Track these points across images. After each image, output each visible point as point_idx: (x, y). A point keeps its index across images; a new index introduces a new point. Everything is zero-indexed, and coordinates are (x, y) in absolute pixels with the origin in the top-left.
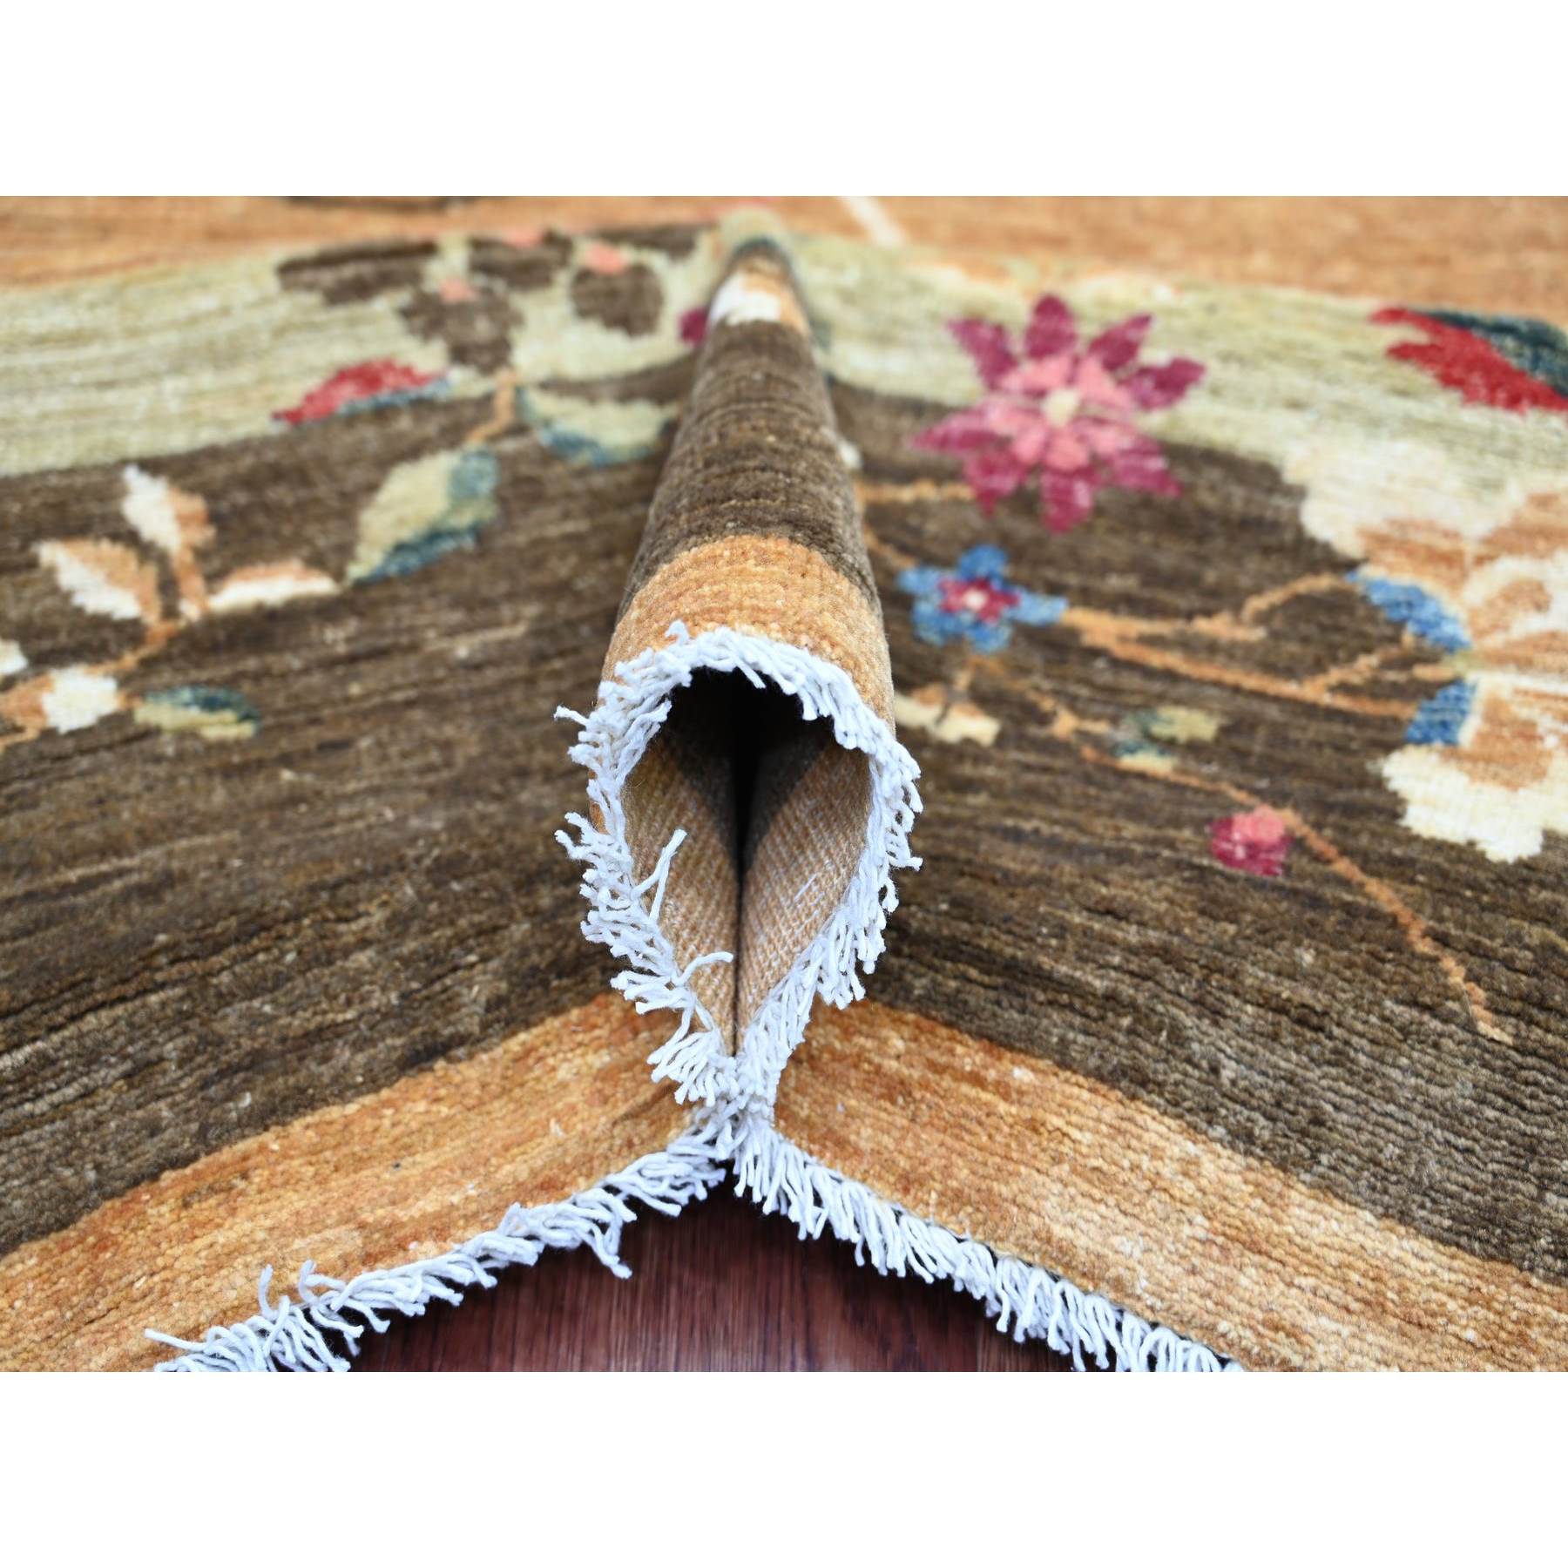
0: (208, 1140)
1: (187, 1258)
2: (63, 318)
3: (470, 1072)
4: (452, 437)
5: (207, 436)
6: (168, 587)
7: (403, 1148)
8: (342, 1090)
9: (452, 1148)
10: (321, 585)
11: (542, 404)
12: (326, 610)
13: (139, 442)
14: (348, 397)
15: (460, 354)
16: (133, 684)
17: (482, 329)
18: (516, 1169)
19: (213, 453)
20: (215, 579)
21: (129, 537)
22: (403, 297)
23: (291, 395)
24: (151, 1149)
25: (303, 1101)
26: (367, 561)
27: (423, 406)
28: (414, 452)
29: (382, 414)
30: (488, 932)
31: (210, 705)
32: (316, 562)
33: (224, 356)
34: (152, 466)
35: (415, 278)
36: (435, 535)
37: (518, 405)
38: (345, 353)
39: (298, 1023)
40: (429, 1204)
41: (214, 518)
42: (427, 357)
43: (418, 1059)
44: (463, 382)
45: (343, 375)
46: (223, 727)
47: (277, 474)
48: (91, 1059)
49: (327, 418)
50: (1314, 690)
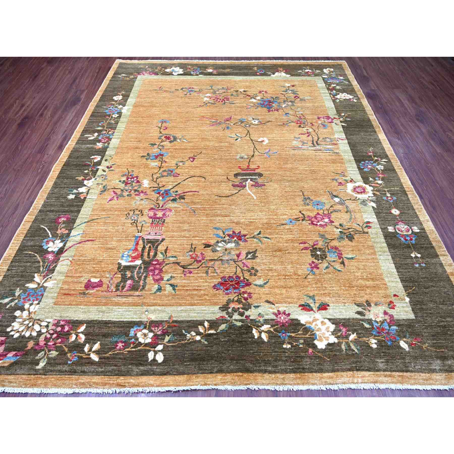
0: (198, 373)
1: (195, 380)
2: (204, 309)
3: (214, 375)
4: (226, 323)
5: (211, 319)
6: (205, 331)
7: (208, 378)
8: (206, 373)
9: (211, 380)
10: (215, 332)
11: (233, 321)
12: (215, 334)
13: (207, 319)
14: (221, 318)
15: (229, 317)
16: (201, 338)
17: (231, 315)
18: (214, 383)
19: (211, 320)
20: (208, 330)
21: (204, 326)
22: (226, 311)
23: (217, 317)
24: (194, 372)
25: (204, 373)
26: (219, 331)
27: (225, 320)
28: (224, 323)
29: (223, 320)
30: (217, 367)
31: (206, 341)
32: (215, 330)
33: (214, 313)
34: (207, 321)
35: (228, 310)
36: (223, 330)
37: (232, 321)
38: (222, 315)
39: (205, 368)
40: (209, 383)
41: (210, 325)
42: (227, 316)
43: (211, 373)
44: (229, 318)
45: (221, 317)
46: (206, 343)
47: (215, 323)
48: (192, 365)
49: (219, 320)
50: (307, 336)
